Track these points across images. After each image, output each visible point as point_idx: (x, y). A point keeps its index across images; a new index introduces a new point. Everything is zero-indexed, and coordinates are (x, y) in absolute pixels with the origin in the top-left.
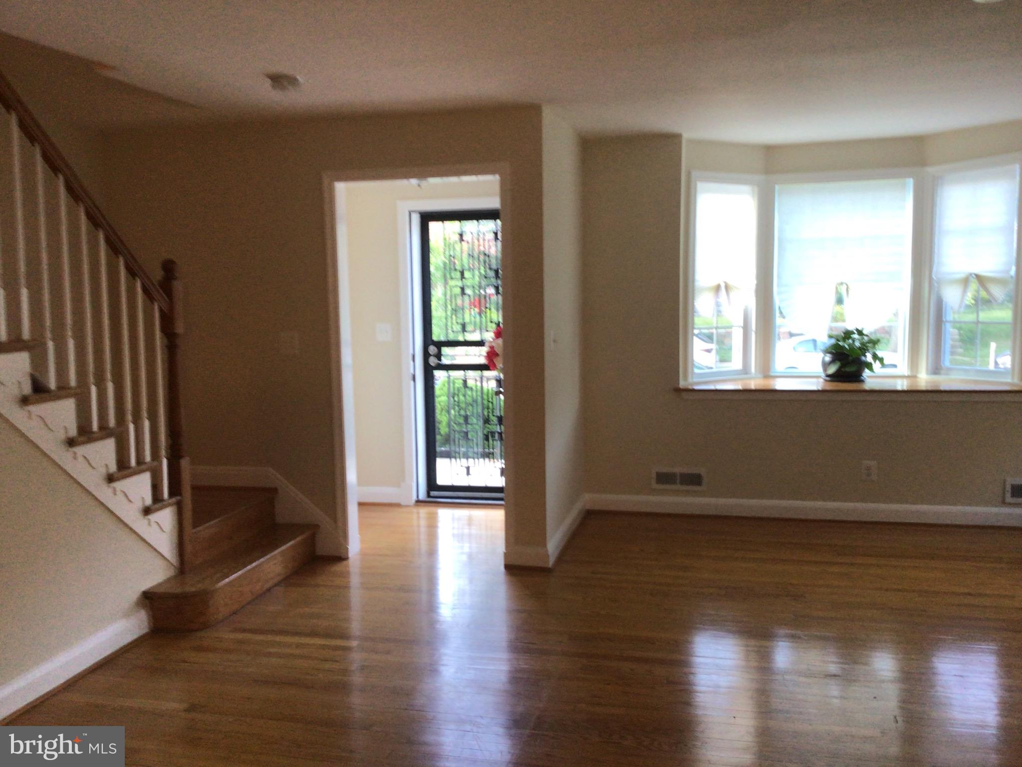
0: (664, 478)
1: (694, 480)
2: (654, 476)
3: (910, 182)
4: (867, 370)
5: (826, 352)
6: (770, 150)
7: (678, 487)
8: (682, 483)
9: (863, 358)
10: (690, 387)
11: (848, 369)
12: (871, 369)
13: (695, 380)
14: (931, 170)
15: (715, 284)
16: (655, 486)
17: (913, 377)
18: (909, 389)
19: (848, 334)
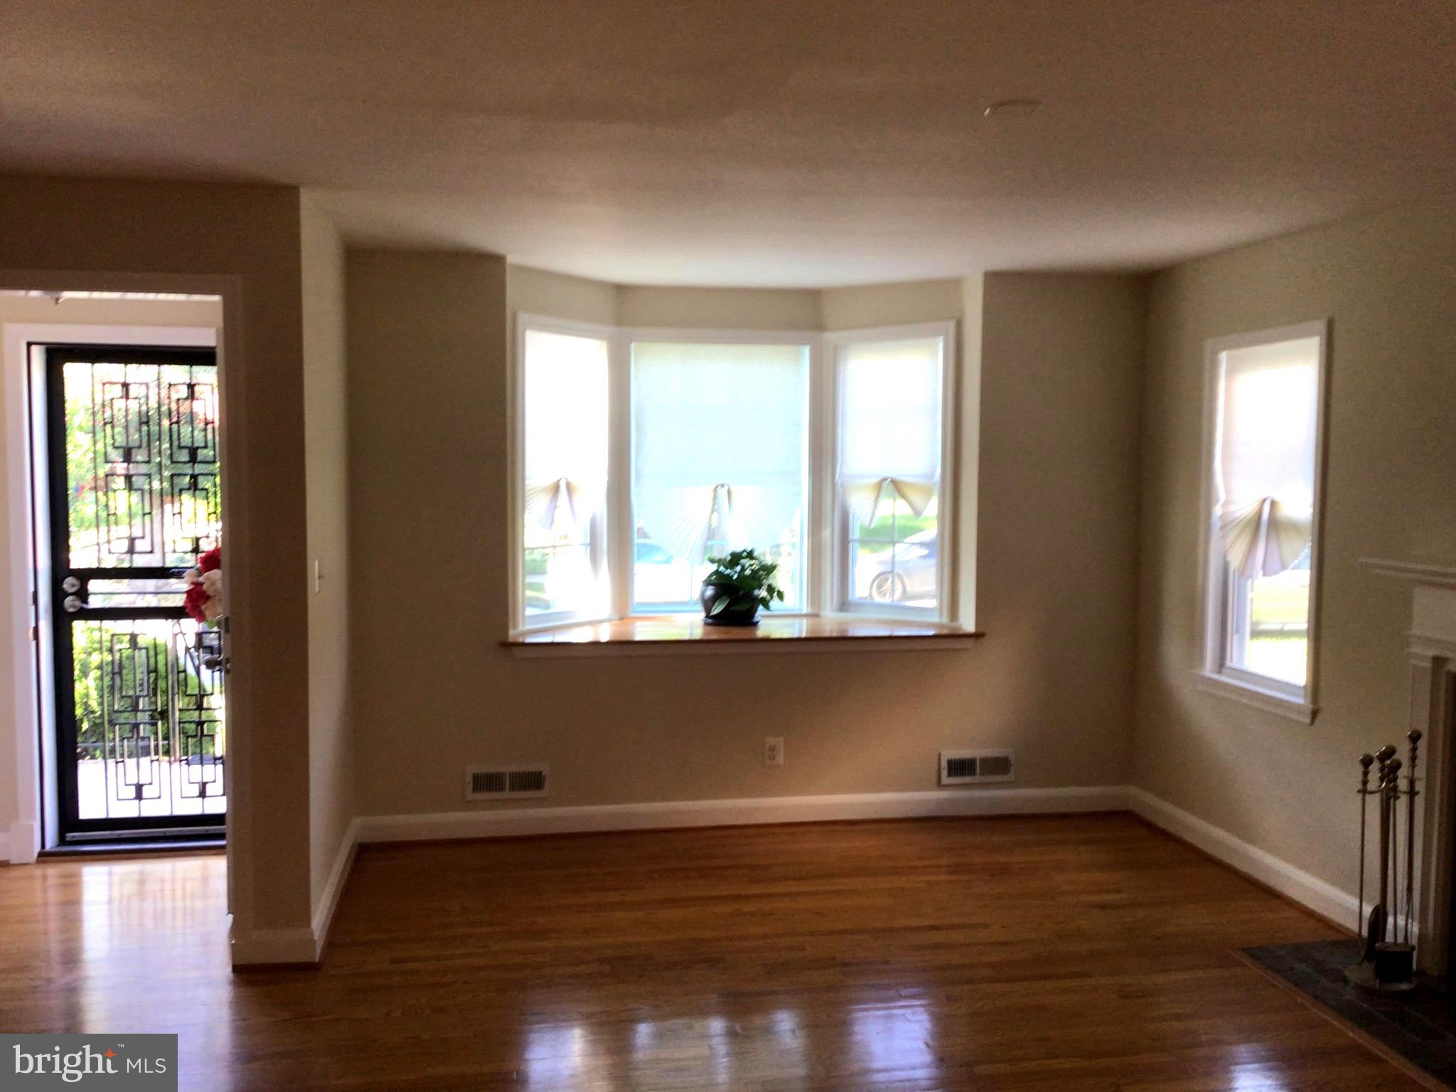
0: (486, 783)
1: (532, 781)
2: (469, 779)
3: (806, 351)
4: (761, 607)
5: (708, 583)
6: (621, 290)
7: (507, 794)
8: (512, 788)
9: (756, 592)
10: (521, 640)
11: (738, 608)
12: (767, 606)
13: (528, 627)
14: (830, 336)
15: (550, 481)
16: (471, 796)
17: (814, 615)
18: (809, 635)
19: (735, 559)
